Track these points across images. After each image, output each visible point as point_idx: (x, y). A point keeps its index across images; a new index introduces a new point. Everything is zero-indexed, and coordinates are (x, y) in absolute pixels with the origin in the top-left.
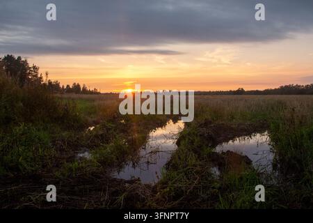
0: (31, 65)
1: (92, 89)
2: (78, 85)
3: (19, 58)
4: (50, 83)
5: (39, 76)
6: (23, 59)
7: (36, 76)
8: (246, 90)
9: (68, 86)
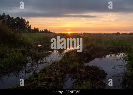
0: (26, 21)
1: (53, 32)
2: (47, 30)
3: (22, 18)
4: (35, 29)
5: (30, 26)
6: (23, 19)
7: (28, 26)
8: (120, 33)
9: (42, 30)
